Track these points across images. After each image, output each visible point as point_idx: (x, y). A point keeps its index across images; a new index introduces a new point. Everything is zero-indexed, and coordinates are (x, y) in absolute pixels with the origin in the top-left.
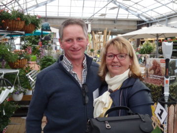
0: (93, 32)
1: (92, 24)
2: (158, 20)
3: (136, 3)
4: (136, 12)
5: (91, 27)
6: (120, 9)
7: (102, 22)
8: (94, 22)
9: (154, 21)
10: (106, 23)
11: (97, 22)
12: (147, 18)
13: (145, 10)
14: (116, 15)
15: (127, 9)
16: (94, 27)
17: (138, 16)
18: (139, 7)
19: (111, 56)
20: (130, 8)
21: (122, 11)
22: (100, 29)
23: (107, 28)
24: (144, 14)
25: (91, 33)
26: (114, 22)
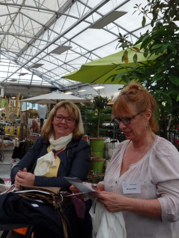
0: (5, 97)
1: (5, 89)
2: (70, 88)
3: (49, 71)
4: (49, 79)
5: (4, 91)
6: (34, 75)
7: (16, 88)
8: (8, 87)
9: (66, 89)
10: (19, 88)
11: (11, 87)
12: (60, 86)
13: (58, 78)
14: (30, 81)
15: (41, 76)
16: (8, 92)
17: (52, 83)
18: (52, 75)
19: (60, 117)
20: (44, 75)
21: (36, 78)
22: (14, 94)
23: (19, 94)
24: (57, 82)
25: (4, 98)
26: (28, 88)
